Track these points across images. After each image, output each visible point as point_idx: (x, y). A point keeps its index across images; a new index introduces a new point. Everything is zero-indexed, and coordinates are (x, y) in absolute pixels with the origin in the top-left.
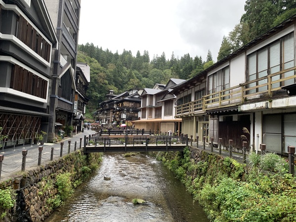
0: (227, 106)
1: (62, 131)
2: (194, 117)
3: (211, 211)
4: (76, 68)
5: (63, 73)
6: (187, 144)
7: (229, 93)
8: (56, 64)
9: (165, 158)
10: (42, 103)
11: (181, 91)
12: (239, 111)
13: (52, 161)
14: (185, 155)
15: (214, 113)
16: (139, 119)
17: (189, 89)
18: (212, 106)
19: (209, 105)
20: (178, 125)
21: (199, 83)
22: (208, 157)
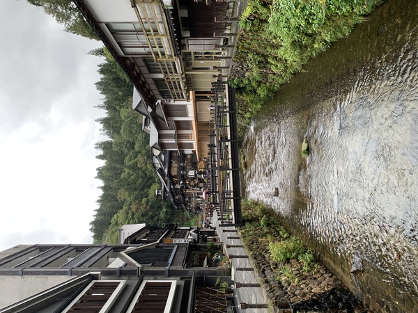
0: (167, 26)
1: (215, 257)
2: (187, 73)
3: (316, 46)
4: (126, 245)
5: (134, 262)
6: (225, 83)
7: (146, 22)
8: (121, 273)
9: (246, 113)
10: (178, 287)
11: (149, 94)
12: (172, 8)
13: (255, 269)
14: (241, 85)
15: (179, 45)
16: (194, 152)
17: (146, 82)
18: (167, 48)
19: (168, 52)
20: (200, 96)
21: (136, 68)
22: (242, 51)
